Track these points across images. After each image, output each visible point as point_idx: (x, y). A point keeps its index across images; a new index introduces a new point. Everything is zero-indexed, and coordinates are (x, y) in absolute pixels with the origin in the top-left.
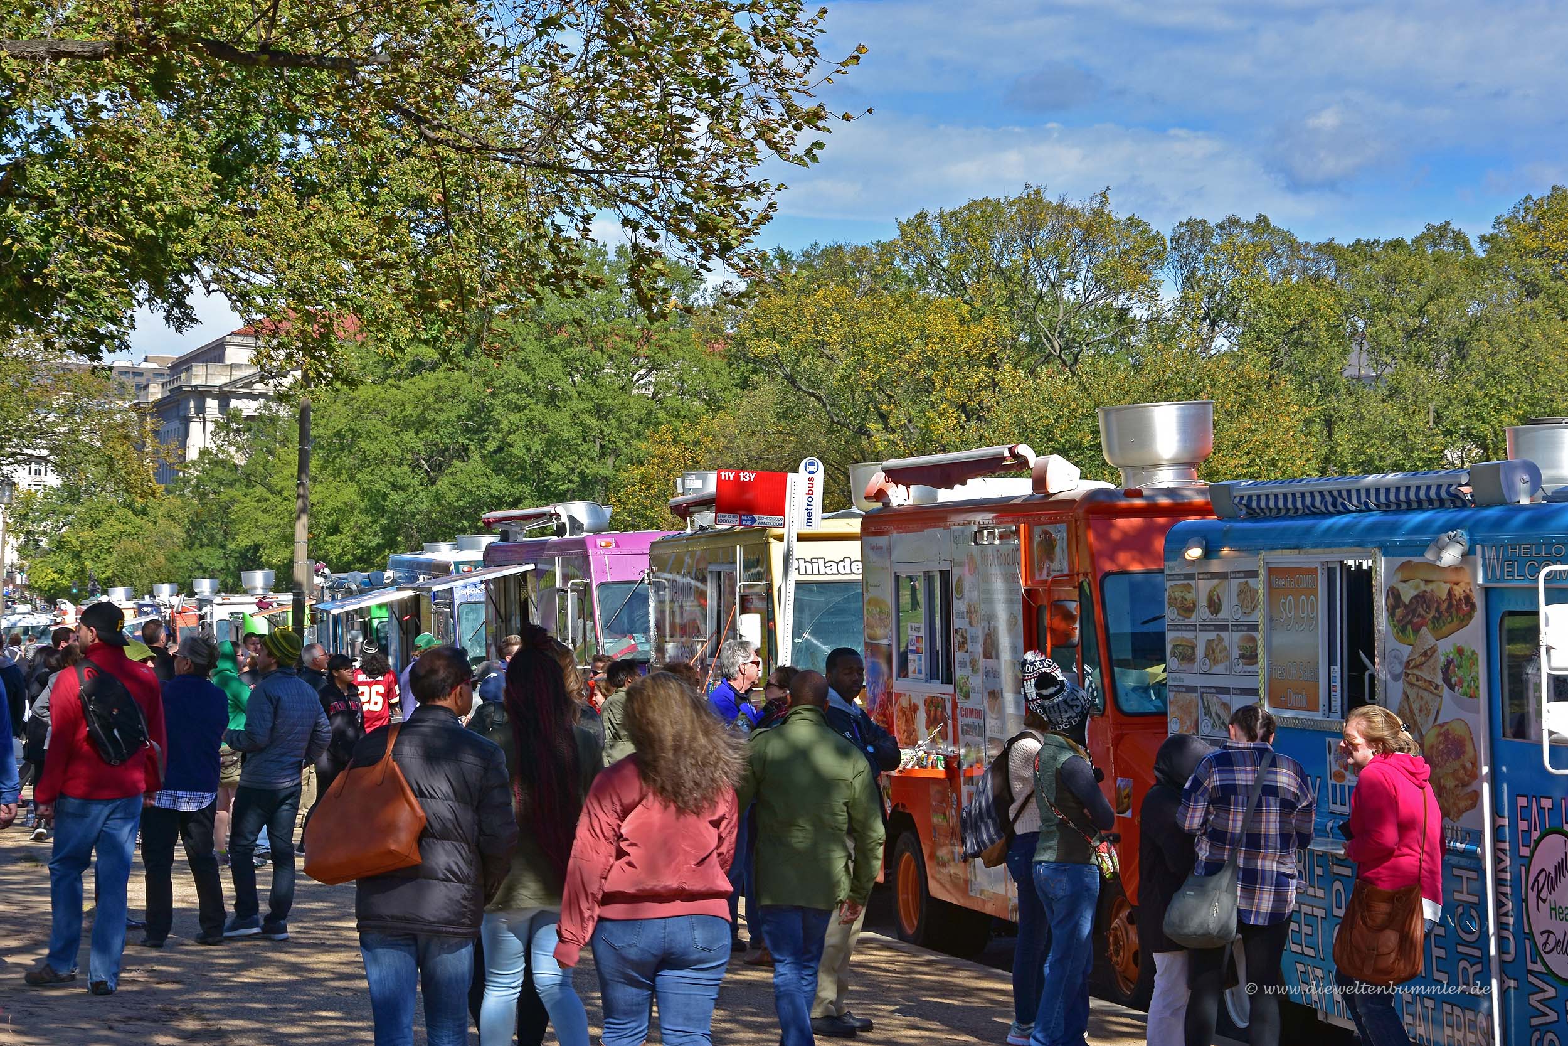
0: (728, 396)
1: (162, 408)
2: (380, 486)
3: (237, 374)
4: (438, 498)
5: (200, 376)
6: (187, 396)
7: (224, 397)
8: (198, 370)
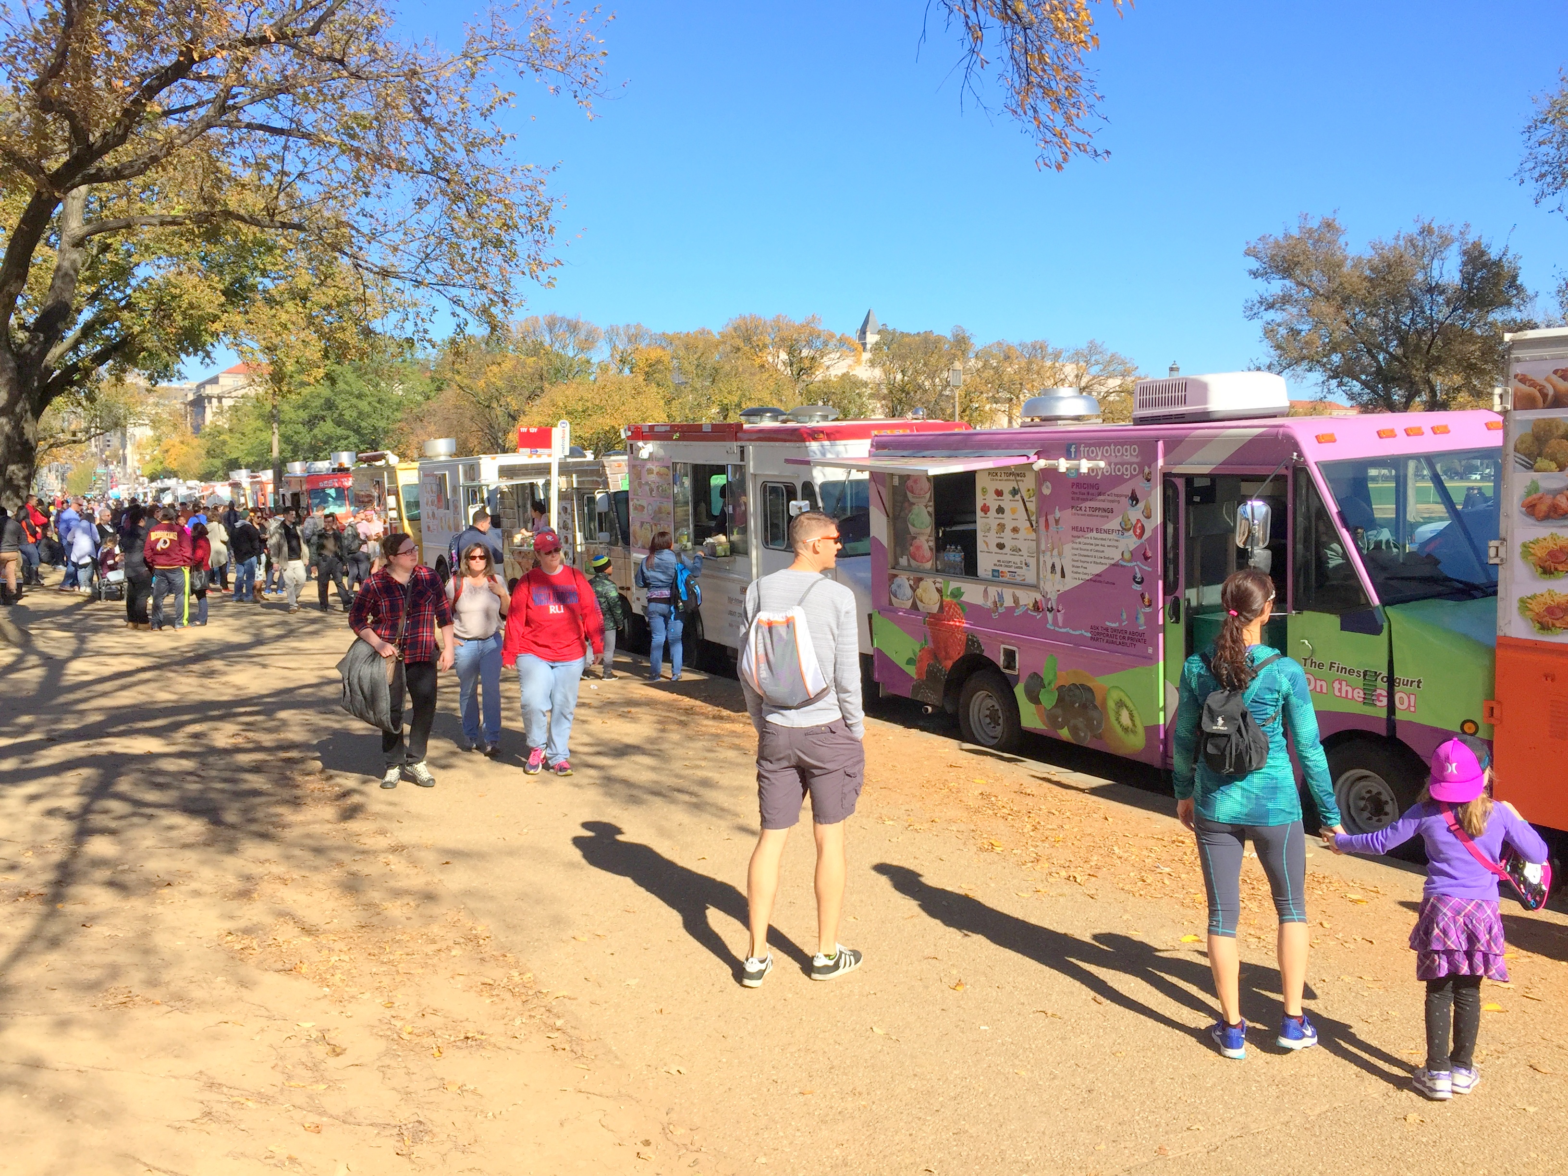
0: (433, 394)
1: (193, 403)
2: (290, 432)
3: (225, 389)
4: (315, 436)
5: (209, 390)
6: (204, 398)
7: (220, 398)
8: (208, 387)
